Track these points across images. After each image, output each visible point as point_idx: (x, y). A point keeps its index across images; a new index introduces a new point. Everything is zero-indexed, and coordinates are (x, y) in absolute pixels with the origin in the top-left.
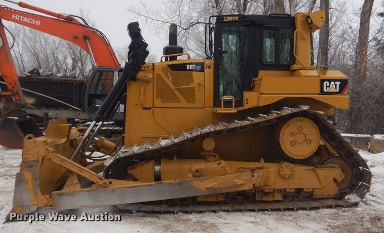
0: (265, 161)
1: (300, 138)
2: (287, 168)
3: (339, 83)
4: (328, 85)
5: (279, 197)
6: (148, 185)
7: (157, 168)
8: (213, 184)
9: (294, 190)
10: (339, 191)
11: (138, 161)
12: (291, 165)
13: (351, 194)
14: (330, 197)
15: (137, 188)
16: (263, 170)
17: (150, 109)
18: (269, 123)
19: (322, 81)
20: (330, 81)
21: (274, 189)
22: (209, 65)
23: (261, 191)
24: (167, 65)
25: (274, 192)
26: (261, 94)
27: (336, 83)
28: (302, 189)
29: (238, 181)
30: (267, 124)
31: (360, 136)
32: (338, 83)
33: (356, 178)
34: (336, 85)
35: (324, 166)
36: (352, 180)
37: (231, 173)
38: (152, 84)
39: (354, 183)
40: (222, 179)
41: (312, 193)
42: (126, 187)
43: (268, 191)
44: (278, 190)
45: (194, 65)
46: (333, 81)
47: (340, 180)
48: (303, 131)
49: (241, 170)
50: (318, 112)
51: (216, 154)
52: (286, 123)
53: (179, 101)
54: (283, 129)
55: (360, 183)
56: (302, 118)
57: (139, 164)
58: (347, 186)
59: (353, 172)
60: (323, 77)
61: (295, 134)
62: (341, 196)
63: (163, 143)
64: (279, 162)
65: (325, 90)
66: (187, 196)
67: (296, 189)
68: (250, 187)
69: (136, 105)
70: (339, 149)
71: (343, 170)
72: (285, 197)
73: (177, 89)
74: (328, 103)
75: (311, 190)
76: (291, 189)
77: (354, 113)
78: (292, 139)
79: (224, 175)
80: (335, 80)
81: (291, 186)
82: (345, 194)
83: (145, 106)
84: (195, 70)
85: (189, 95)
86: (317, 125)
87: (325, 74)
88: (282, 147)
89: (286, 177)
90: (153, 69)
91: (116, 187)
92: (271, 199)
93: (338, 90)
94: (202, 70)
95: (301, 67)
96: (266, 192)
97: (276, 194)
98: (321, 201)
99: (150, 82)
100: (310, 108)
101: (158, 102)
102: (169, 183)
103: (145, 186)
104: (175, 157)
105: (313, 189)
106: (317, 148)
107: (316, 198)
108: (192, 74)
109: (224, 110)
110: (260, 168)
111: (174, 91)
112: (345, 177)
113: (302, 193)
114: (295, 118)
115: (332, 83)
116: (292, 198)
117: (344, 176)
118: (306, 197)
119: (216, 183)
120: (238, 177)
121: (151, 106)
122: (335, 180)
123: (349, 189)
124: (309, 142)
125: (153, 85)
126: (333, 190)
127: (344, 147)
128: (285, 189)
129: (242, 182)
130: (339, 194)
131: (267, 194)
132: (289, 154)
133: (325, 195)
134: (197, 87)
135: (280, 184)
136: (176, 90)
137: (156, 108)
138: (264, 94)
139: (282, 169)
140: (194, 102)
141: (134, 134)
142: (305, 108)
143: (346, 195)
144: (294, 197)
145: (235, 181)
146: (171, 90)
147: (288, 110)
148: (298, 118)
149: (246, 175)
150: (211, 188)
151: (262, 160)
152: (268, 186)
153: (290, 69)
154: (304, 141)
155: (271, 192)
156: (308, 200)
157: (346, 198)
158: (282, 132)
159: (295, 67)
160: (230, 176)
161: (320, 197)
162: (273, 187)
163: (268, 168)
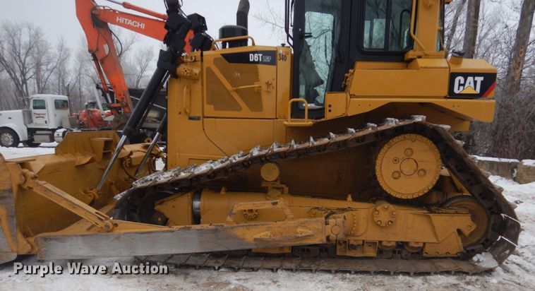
0: (354, 199)
1: (408, 167)
2: (384, 211)
3: (482, 78)
4: (462, 82)
5: (371, 252)
6: (167, 231)
7: (197, 204)
8: (264, 233)
9: (394, 244)
10: (465, 248)
11: (172, 193)
12: (392, 207)
13: (483, 253)
14: (449, 255)
15: (152, 235)
16: (346, 214)
17: (198, 119)
18: (363, 141)
19: (453, 76)
20: (466, 75)
21: (363, 241)
22: (284, 54)
23: (345, 242)
24: (222, 55)
25: (363, 244)
26: (352, 96)
27: (476, 78)
28: (407, 243)
29: (302, 232)
30: (358, 144)
31: (504, 160)
32: (479, 79)
33: (493, 229)
34: (475, 82)
35: (444, 210)
36: (487, 231)
37: (293, 218)
38: (200, 82)
39: (489, 237)
40: (279, 227)
41: (422, 249)
42: (136, 233)
43: (355, 243)
44: (370, 243)
45: (261, 55)
46: (471, 76)
47: (467, 233)
48: (413, 157)
49: (314, 211)
50: (441, 126)
51: (283, 186)
52: (387, 142)
53: (239, 109)
54: (383, 151)
55: (500, 237)
56: (413, 136)
57: (170, 198)
58: (479, 241)
59: (489, 220)
60: (455, 69)
61: (401, 161)
62: (466, 255)
63: (203, 168)
64: (374, 202)
65: (456, 91)
66: (226, 249)
67: (397, 242)
68: (322, 240)
69: (180, 113)
70: (472, 184)
71: (474, 219)
72: (380, 252)
73: (236, 91)
74: (460, 112)
75: (421, 245)
76: (389, 242)
77: (500, 132)
78: (396, 167)
79: (283, 220)
80: (474, 75)
81: (390, 238)
82: (474, 253)
83: (192, 115)
84: (263, 63)
85: (254, 99)
86: (438, 148)
87: (459, 63)
88: (379, 179)
89: (383, 225)
90: (202, 60)
91: (123, 231)
92: (359, 255)
93: (478, 90)
94: (273, 62)
95: (420, 53)
96: (352, 245)
97: (367, 248)
98: (435, 260)
99: (198, 80)
100: (427, 120)
101: (210, 110)
102: (198, 230)
103: (164, 232)
104: (223, 189)
105: (424, 244)
106: (434, 183)
107: (427, 256)
108: (257, 68)
109: (291, 121)
110: (344, 210)
111: (232, 93)
112: (477, 228)
113: (406, 247)
114: (403, 135)
115: (470, 79)
116: (391, 254)
117: (474, 227)
118: (412, 253)
119: (268, 233)
120: (303, 225)
121: (200, 115)
122: (459, 232)
123: (481, 246)
124: (422, 173)
125: (202, 85)
126: (456, 246)
127: (479, 182)
128: (380, 242)
129: (310, 232)
130: (465, 252)
131: (353, 247)
132: (388, 191)
133: (442, 252)
134: (264, 88)
135: (373, 235)
136: (235, 93)
137: (207, 117)
138: (358, 97)
139: (376, 213)
140: (261, 109)
141: (178, 154)
142: (419, 118)
143: (474, 255)
144: (394, 252)
145: (299, 230)
146: (228, 92)
147: (392, 121)
148: (407, 136)
149: (317, 221)
150: (261, 240)
151: (350, 198)
152: (354, 236)
153: (404, 58)
154: (415, 171)
155: (359, 245)
156: (415, 258)
157: (475, 259)
158: (380, 156)
159: (411, 54)
160: (291, 223)
161: (434, 255)
162: (363, 238)
163: (356, 210)
